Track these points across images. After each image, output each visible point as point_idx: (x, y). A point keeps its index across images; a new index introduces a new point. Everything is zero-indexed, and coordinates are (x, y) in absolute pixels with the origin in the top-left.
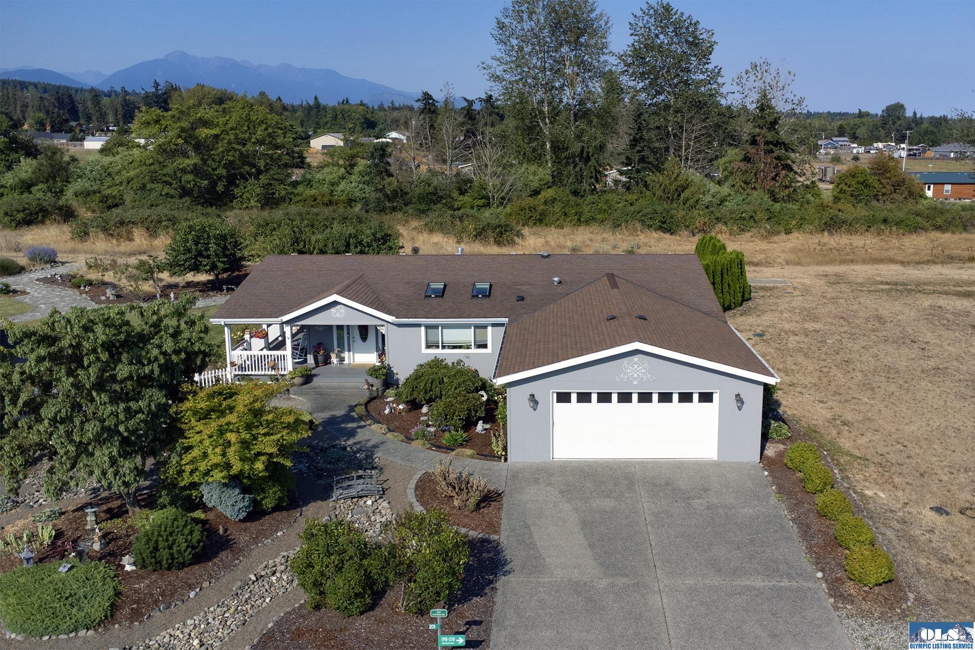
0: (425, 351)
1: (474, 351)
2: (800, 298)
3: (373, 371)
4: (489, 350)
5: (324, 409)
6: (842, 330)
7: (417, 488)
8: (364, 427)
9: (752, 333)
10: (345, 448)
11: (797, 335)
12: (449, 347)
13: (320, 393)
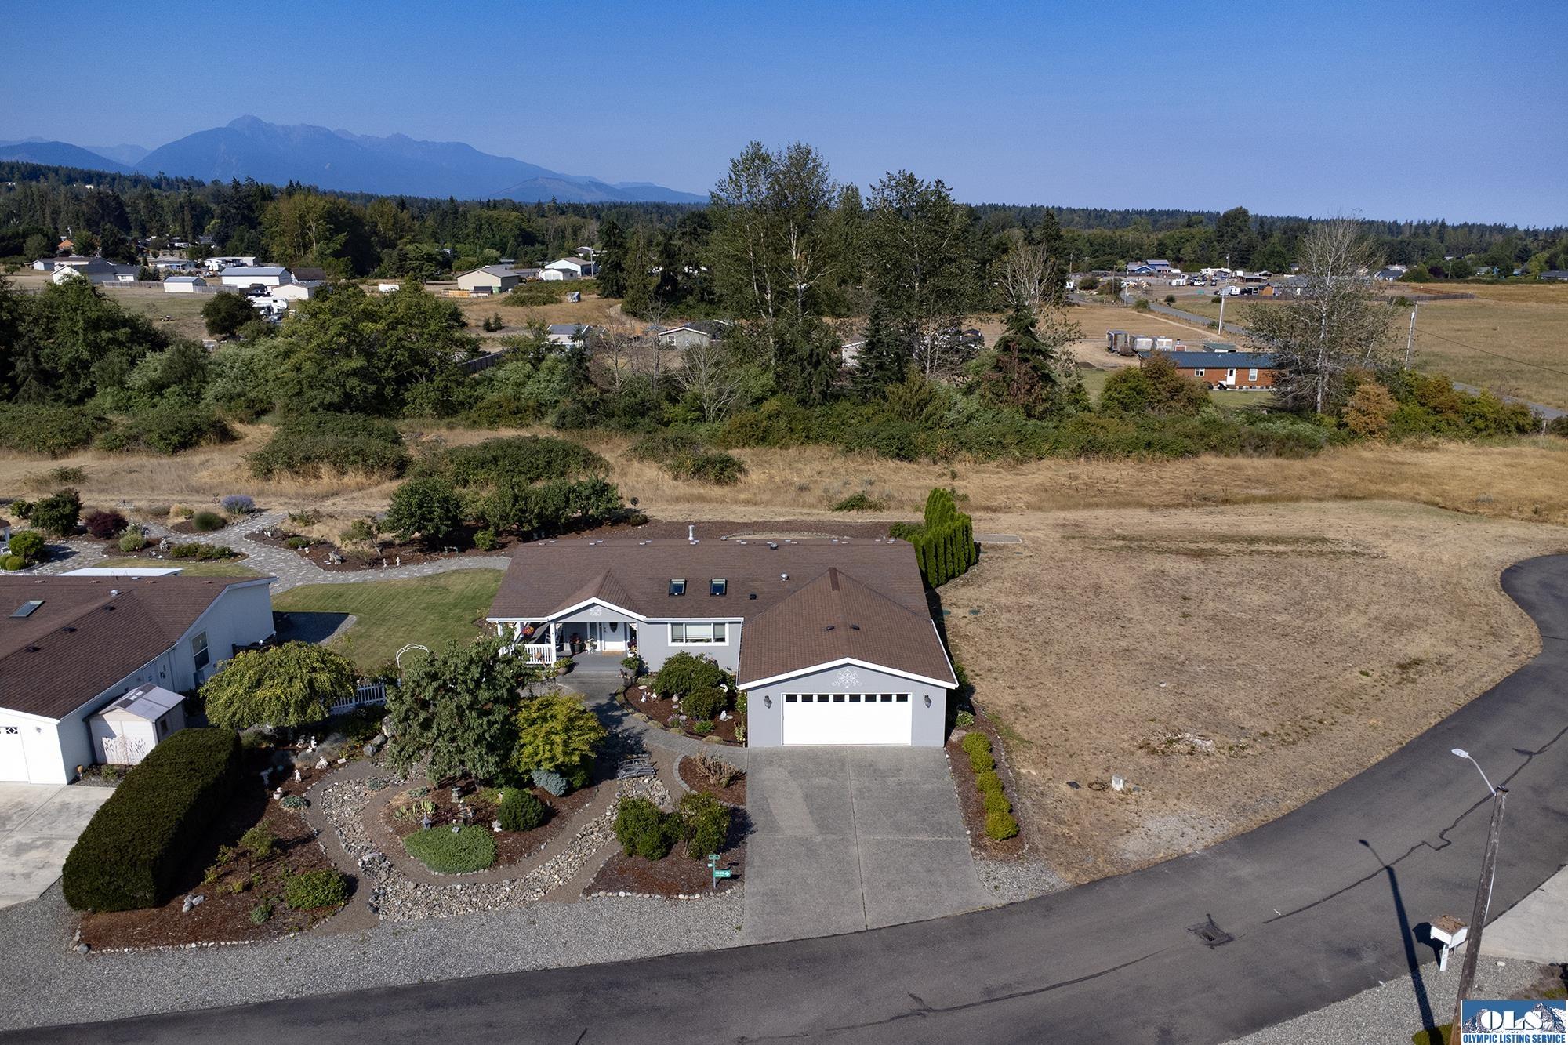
0: (671, 644)
1: (713, 644)
2: (1027, 560)
3: (628, 663)
4: (726, 644)
5: (589, 697)
6: (1055, 605)
7: (680, 769)
8: (627, 715)
9: (969, 609)
10: (617, 735)
11: (1010, 611)
12: (691, 640)
13: (582, 682)
